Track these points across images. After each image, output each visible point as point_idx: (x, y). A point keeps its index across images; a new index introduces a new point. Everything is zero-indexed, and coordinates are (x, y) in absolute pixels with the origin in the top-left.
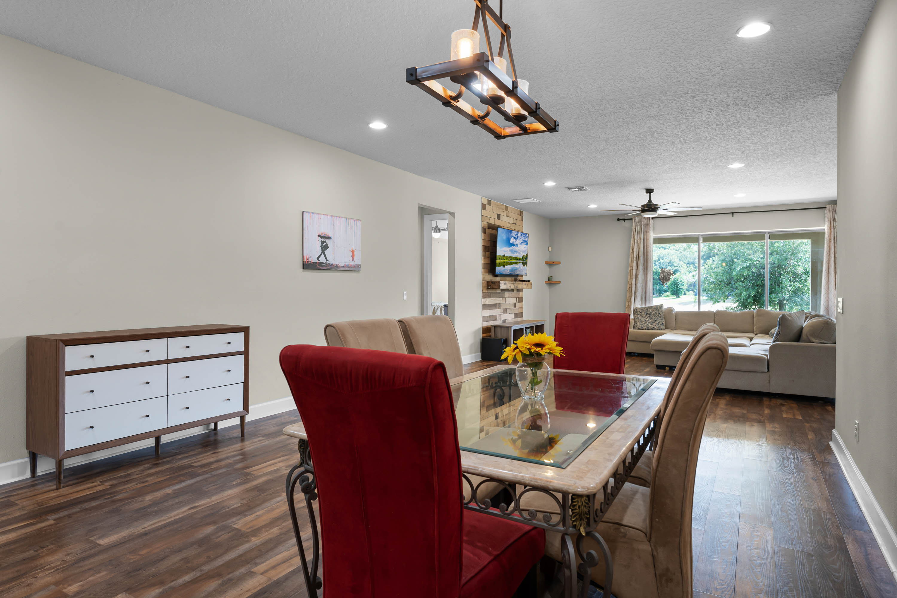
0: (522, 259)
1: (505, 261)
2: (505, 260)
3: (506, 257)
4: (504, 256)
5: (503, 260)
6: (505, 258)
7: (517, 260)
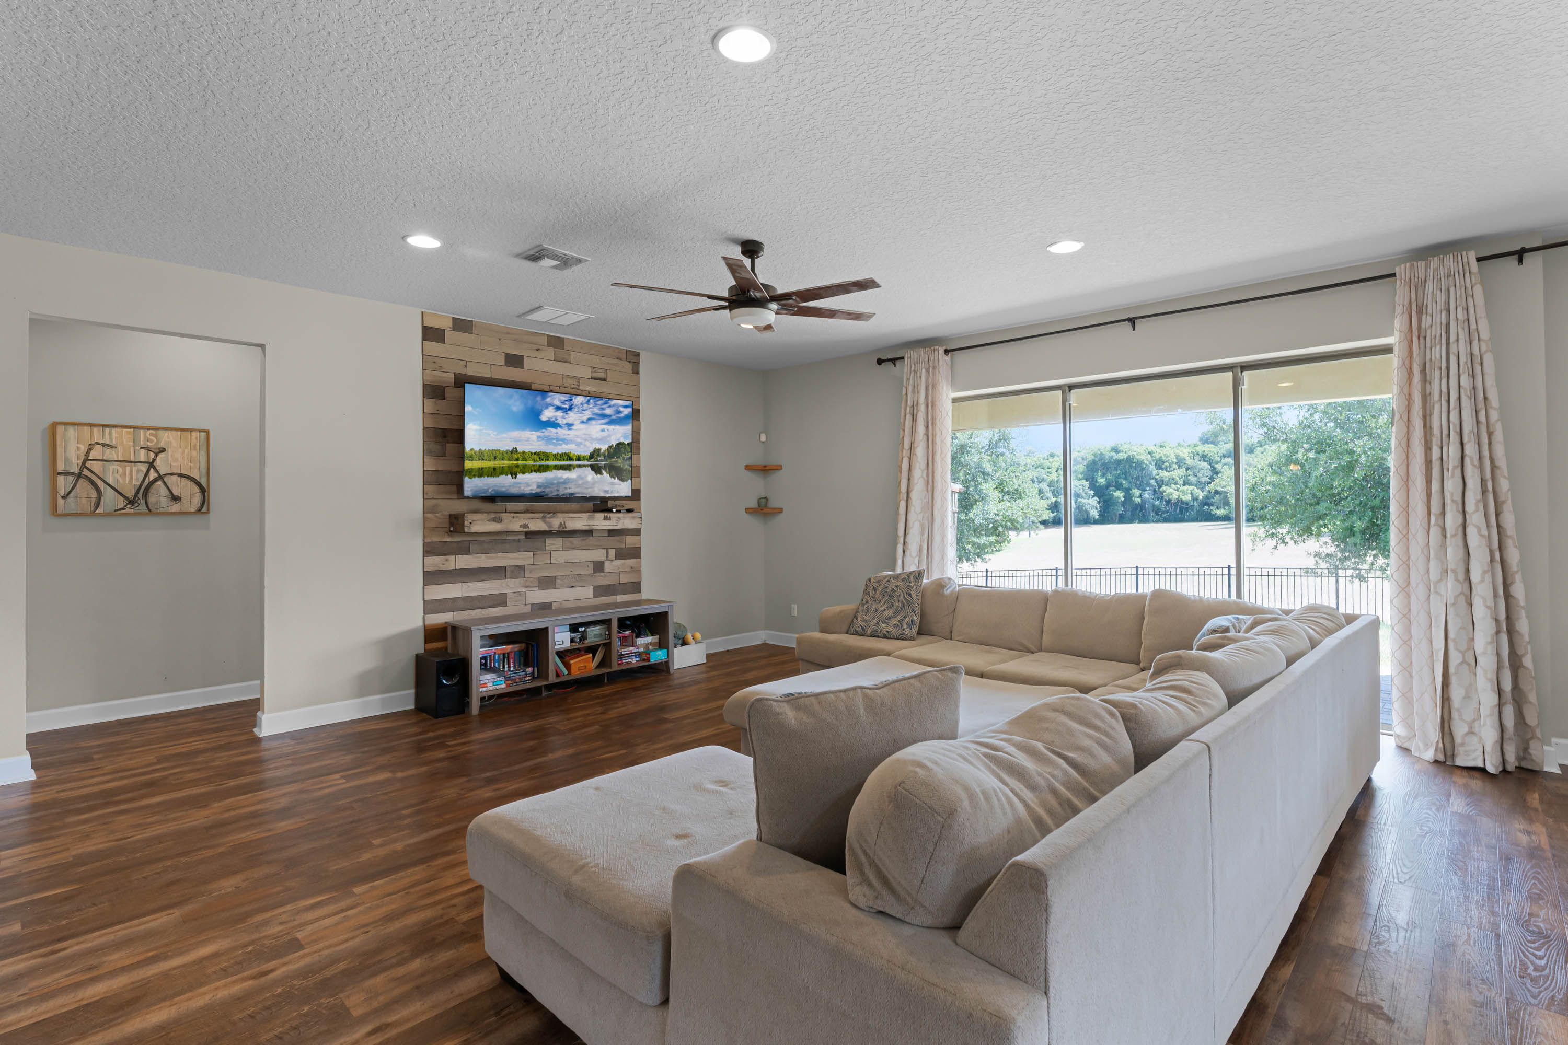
0: (592, 456)
1: (520, 462)
2: (517, 459)
3: (524, 452)
4: (515, 451)
5: (509, 460)
6: (516, 456)
7: (570, 459)
